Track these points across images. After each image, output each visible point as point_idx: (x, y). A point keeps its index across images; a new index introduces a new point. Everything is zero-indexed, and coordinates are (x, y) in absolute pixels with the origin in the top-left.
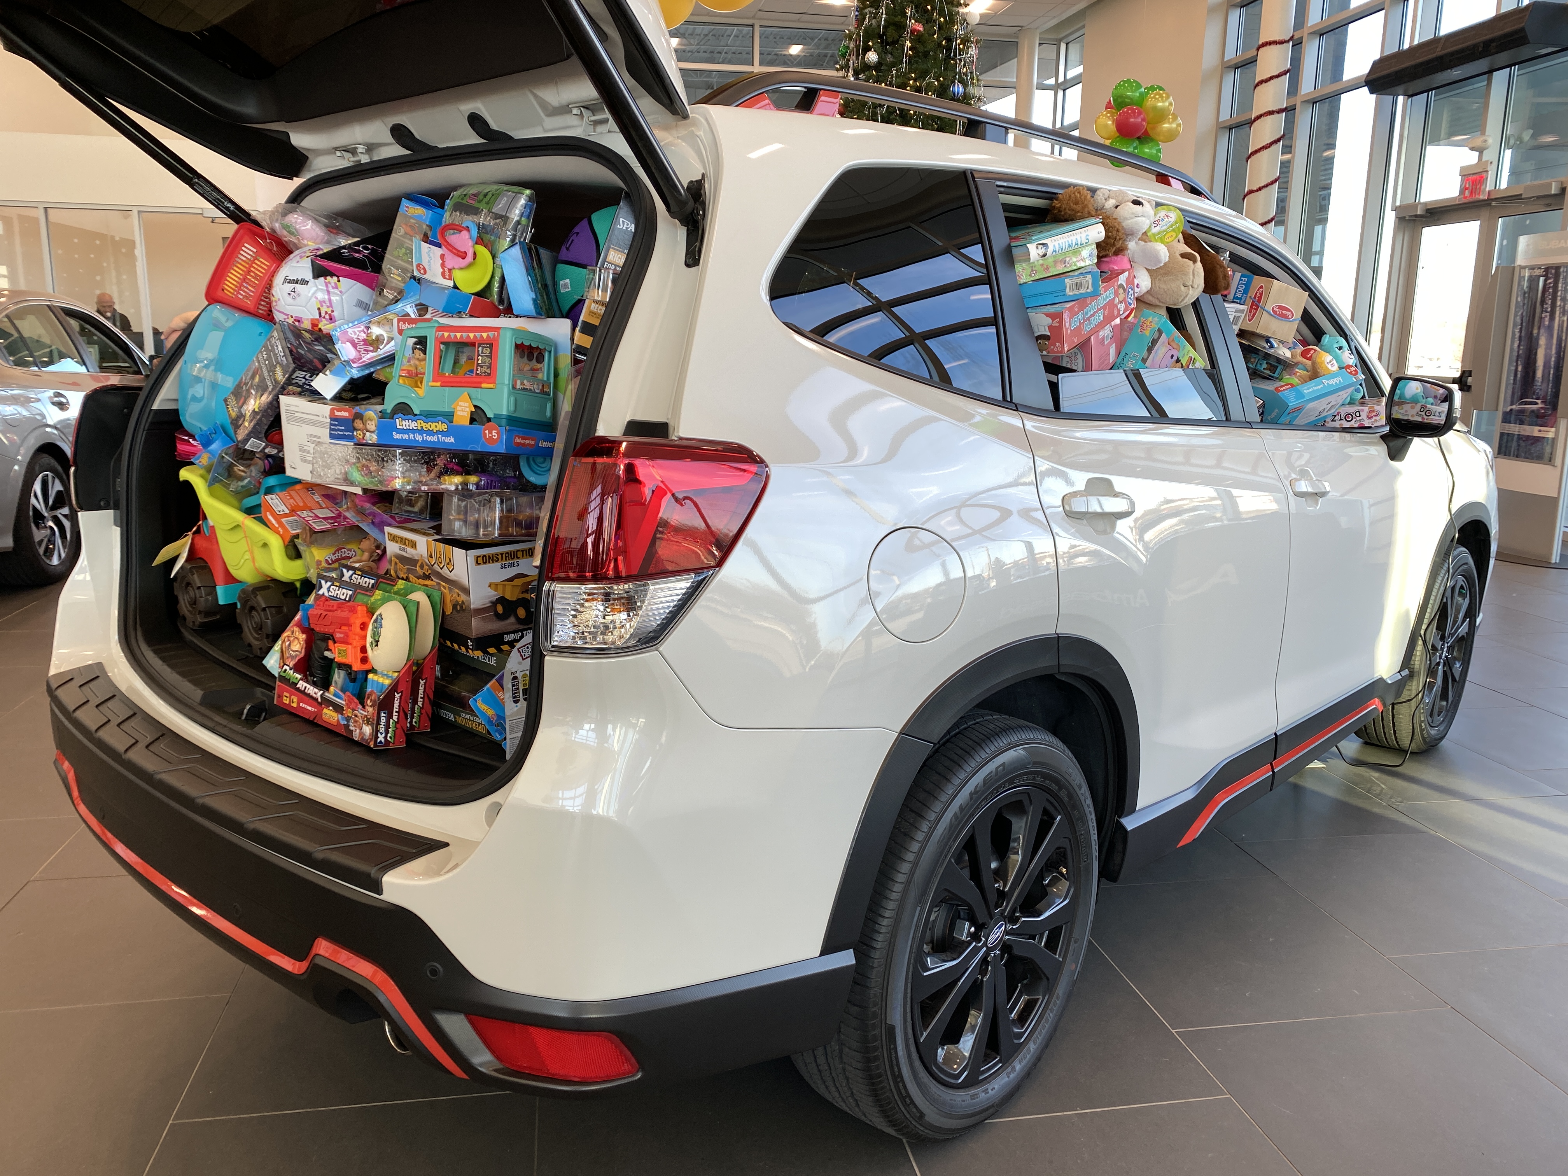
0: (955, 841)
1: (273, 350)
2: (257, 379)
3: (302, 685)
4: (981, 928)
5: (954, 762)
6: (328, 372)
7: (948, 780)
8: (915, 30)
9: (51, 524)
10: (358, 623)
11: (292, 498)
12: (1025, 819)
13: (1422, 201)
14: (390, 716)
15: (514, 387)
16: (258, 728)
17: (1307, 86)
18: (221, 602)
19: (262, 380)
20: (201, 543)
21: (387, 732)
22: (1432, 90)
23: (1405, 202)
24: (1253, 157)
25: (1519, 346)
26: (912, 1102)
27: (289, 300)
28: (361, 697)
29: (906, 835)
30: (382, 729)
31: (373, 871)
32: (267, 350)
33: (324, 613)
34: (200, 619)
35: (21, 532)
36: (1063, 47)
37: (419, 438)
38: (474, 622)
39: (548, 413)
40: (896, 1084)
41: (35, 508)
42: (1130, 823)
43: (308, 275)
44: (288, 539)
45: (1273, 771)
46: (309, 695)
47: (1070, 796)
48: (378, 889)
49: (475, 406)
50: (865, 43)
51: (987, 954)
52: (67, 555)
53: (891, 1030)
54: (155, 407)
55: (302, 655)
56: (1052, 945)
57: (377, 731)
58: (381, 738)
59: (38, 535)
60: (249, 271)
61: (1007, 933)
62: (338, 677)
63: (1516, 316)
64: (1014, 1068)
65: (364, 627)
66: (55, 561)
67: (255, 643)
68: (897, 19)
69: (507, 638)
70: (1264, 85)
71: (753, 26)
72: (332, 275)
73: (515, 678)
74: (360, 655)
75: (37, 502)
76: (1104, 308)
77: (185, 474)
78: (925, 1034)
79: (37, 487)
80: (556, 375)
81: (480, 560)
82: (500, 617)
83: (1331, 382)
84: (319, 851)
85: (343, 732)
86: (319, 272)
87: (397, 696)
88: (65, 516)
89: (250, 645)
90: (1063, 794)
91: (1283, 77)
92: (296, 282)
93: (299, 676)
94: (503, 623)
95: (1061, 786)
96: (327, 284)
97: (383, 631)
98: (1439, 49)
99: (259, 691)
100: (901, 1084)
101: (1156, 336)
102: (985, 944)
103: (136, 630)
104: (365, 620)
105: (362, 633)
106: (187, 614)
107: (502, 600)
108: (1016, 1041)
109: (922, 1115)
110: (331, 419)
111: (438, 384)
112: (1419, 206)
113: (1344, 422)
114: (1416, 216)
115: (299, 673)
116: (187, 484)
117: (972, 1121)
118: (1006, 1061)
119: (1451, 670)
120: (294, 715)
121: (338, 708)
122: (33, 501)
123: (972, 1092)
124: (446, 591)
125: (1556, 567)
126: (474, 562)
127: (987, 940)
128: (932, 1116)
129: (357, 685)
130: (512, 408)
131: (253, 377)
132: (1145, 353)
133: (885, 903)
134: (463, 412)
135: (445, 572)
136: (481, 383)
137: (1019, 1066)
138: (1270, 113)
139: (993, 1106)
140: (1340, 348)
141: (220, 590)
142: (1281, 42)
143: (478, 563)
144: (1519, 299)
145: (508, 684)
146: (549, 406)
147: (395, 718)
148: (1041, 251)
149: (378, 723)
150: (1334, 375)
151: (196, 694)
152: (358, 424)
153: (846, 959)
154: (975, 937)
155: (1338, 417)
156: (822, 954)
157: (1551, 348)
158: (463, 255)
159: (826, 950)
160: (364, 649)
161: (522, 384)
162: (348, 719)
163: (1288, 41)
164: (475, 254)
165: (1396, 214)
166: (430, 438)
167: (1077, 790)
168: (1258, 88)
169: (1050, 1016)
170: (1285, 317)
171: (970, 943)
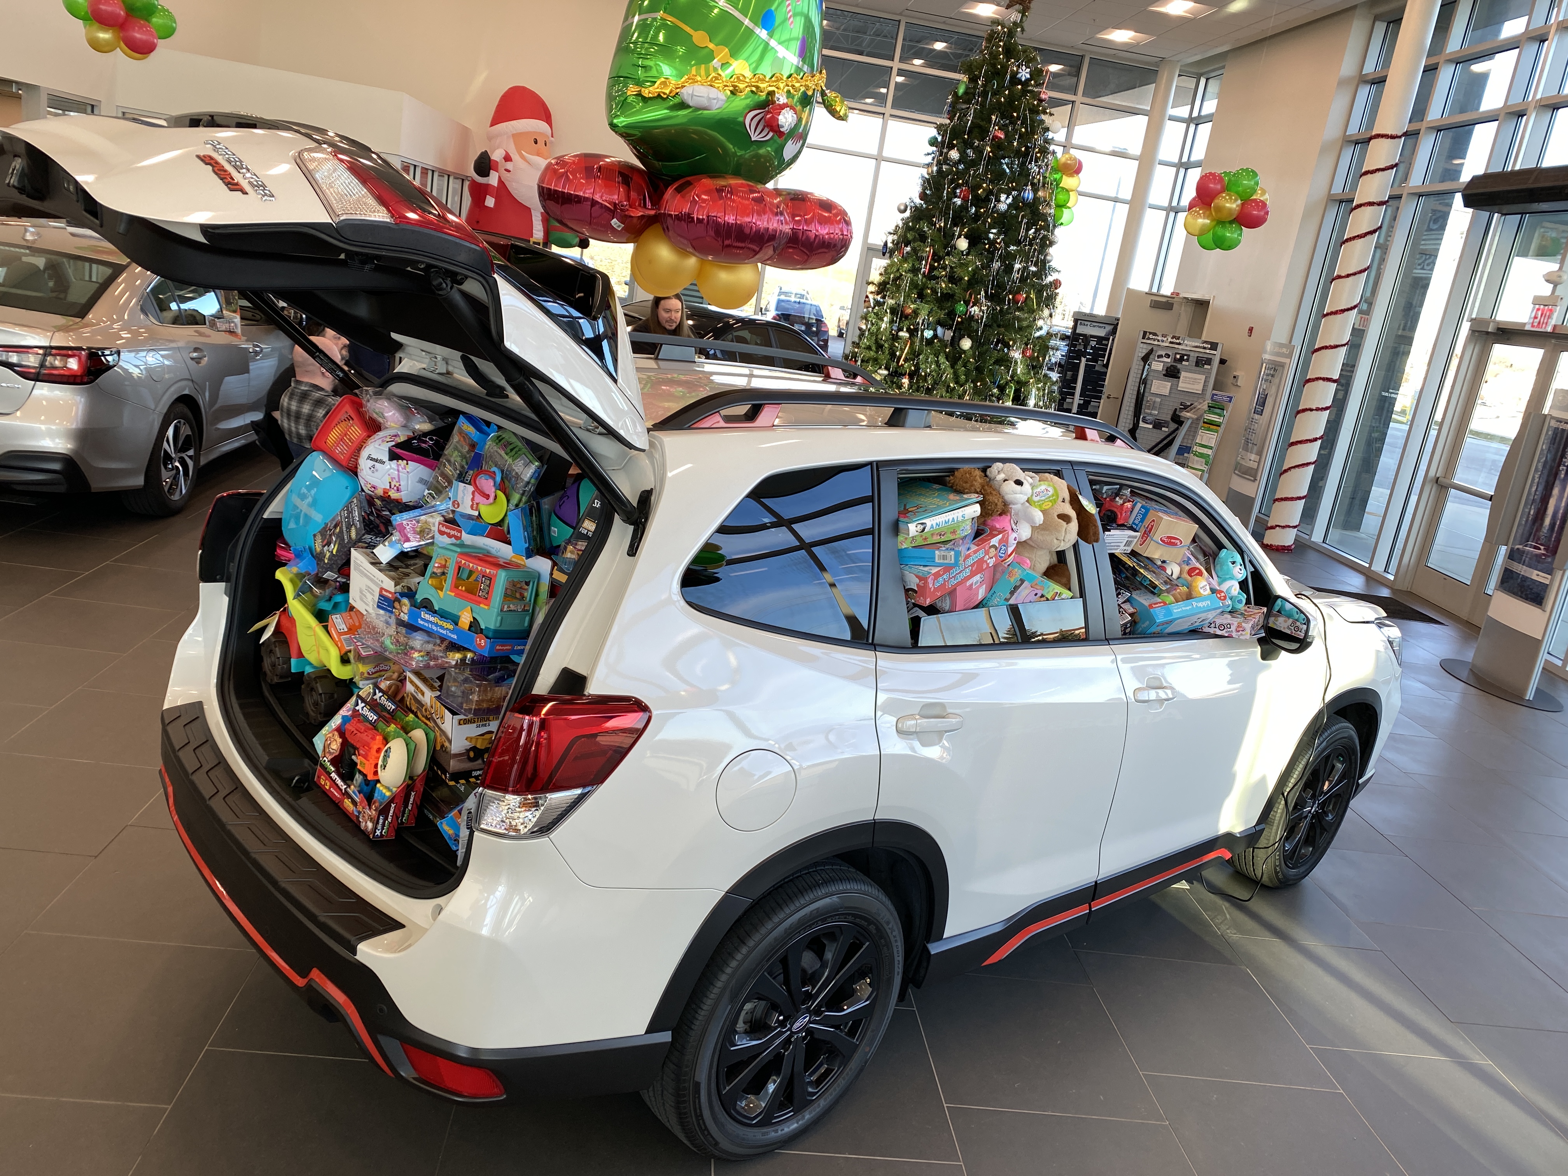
0: (767, 961)
1: (351, 512)
2: (338, 530)
3: (334, 775)
4: (790, 1018)
5: (778, 904)
6: (386, 543)
7: (770, 919)
8: (997, 137)
9: (177, 464)
10: (375, 747)
11: (351, 618)
12: (835, 945)
13: (1497, 319)
14: (386, 819)
15: (502, 610)
16: (299, 802)
17: (1416, 180)
18: (293, 671)
19: (341, 531)
20: (284, 621)
21: (383, 829)
22: (1526, 213)
23: (1481, 316)
24: (1347, 244)
25: (1536, 490)
26: (709, 1134)
27: (370, 472)
28: (369, 798)
29: (729, 954)
30: (379, 827)
31: (353, 939)
32: (348, 510)
33: (355, 732)
34: (276, 680)
35: (152, 472)
36: (1203, 81)
37: (434, 628)
38: (452, 762)
39: (526, 624)
40: (698, 1121)
41: (165, 451)
42: (935, 948)
43: (385, 458)
44: (343, 653)
45: (1090, 909)
46: (337, 785)
47: (877, 929)
48: (354, 952)
49: (474, 618)
50: (951, 140)
51: (790, 1036)
52: (187, 491)
53: (697, 1085)
54: (265, 516)
55: (337, 753)
56: (852, 1032)
57: (376, 828)
58: (378, 833)
59: (166, 477)
60: (345, 435)
61: (810, 1022)
62: (358, 778)
63: (1539, 461)
64: (804, 1117)
65: (379, 751)
66: (176, 497)
67: (312, 713)
68: (982, 123)
69: (474, 774)
70: (1369, 175)
71: (899, 21)
72: (403, 459)
73: (470, 813)
74: (373, 770)
75: (169, 447)
76: (972, 566)
77: (279, 575)
78: (728, 1088)
79: (170, 432)
80: (537, 595)
81: (462, 722)
82: (471, 760)
83: (1200, 605)
84: (323, 917)
85: (354, 819)
86: (393, 456)
87: (393, 806)
88: (190, 457)
89: (307, 713)
90: (872, 928)
91: (1390, 171)
92: (376, 460)
93: (333, 769)
94: (471, 764)
95: (870, 922)
96: (398, 465)
97: (390, 761)
98: (1531, 181)
99: (307, 762)
100: (701, 1121)
101: (1018, 583)
102: (790, 1029)
103: (229, 680)
104: (381, 746)
105: (377, 755)
106: (268, 672)
107: (474, 749)
108: (809, 1098)
109: (717, 1143)
110: (380, 595)
111: (453, 594)
112: (1491, 324)
113: (1217, 630)
114: (1488, 333)
115: (334, 767)
116: (279, 583)
117: (761, 1150)
118: (798, 1111)
119: (1320, 822)
120: (325, 794)
121: (354, 803)
122: (165, 444)
123: (765, 1130)
124: (438, 734)
125: (1529, 705)
126: (457, 723)
127: (792, 1026)
128: (725, 1144)
129: (369, 788)
130: (498, 625)
131: (335, 527)
132: (1008, 595)
133: (705, 1000)
134: (465, 620)
135: (439, 721)
136: (480, 603)
137: (808, 1116)
138: (1371, 204)
139: (780, 1142)
140: (1233, 563)
141: (293, 661)
142: (1393, 137)
143: (460, 724)
144: (1544, 447)
145: (465, 813)
146: (527, 619)
147: (390, 820)
148: (920, 527)
149: (378, 823)
150: (1205, 598)
151: (263, 758)
152: (396, 604)
153: (666, 1037)
154: (782, 1024)
155: (1213, 625)
156: (647, 1033)
157: (1561, 501)
158: (487, 497)
159: (650, 1030)
160: (376, 766)
161: (509, 607)
162: (359, 812)
163: (1400, 137)
164: (496, 496)
165: (1471, 326)
166: (441, 631)
167: (885, 925)
168: (1364, 177)
169: (842, 1083)
170: (1175, 544)
171: (776, 1028)
